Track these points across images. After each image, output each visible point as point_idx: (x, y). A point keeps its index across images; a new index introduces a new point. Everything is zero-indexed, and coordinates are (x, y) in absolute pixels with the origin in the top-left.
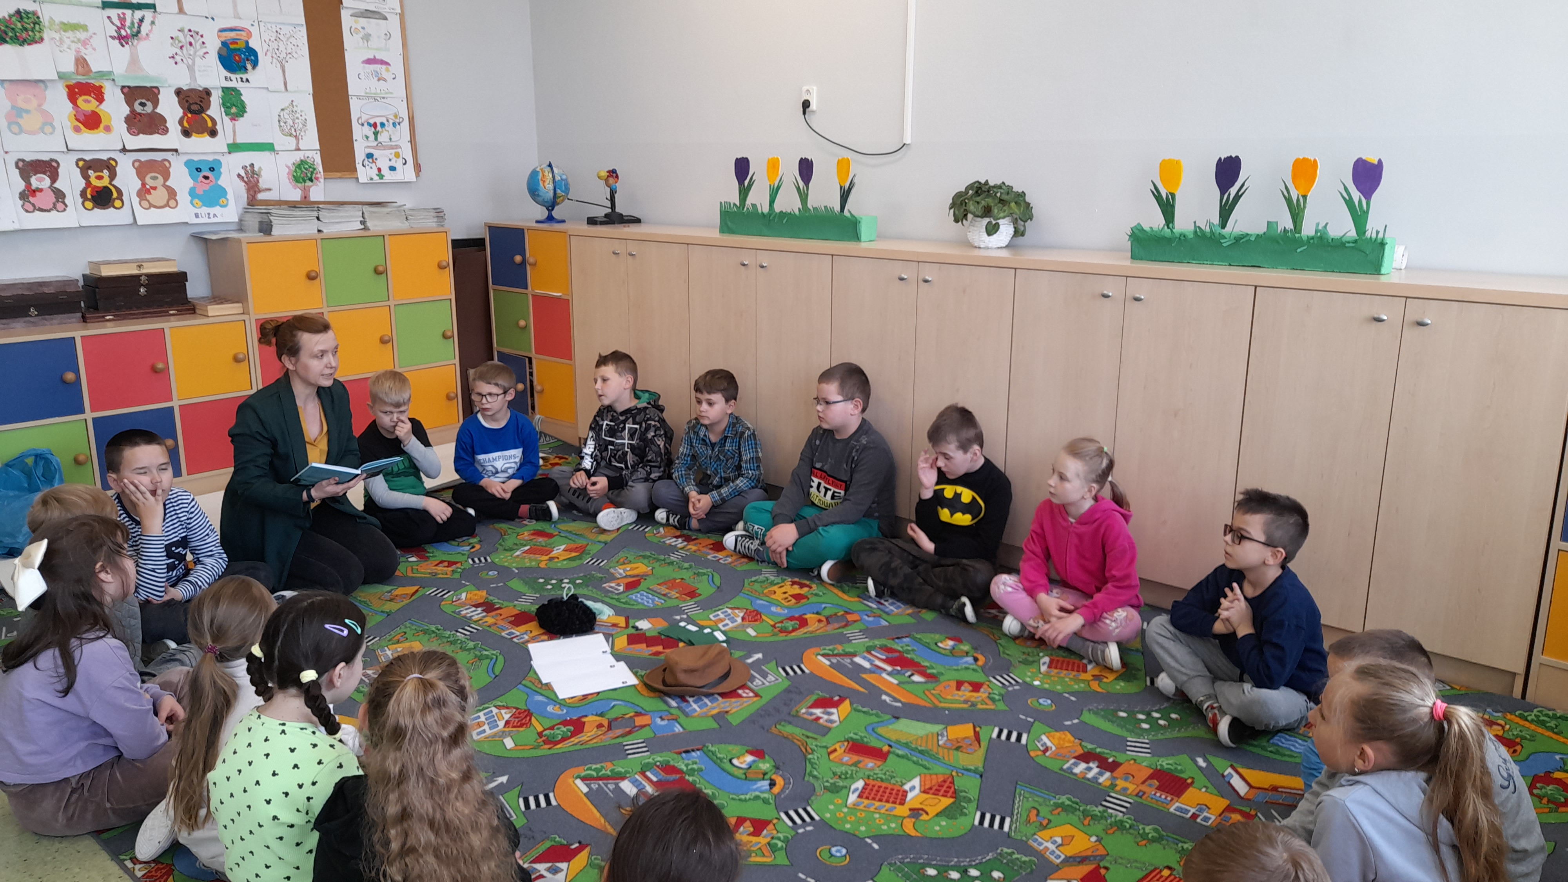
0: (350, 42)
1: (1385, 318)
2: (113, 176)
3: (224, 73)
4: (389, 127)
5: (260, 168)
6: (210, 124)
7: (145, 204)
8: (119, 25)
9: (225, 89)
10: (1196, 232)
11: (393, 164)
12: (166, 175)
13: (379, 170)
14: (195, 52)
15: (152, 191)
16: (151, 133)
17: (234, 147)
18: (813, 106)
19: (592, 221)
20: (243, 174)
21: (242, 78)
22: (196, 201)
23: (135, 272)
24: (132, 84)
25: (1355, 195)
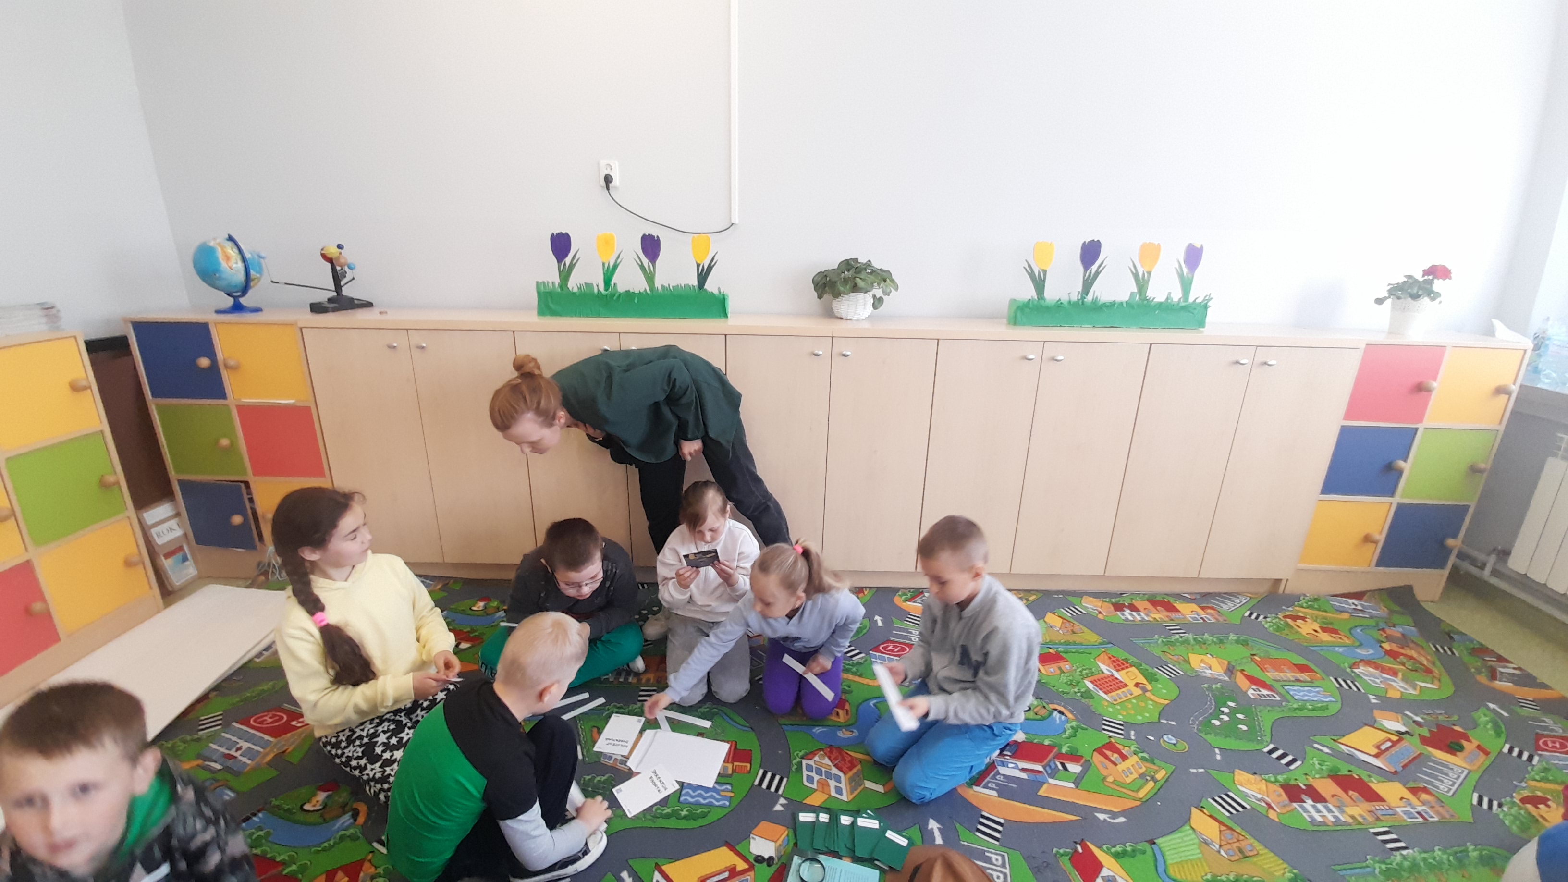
1: (1243, 361)
18: (616, 182)
19: (317, 308)
25: (1185, 270)
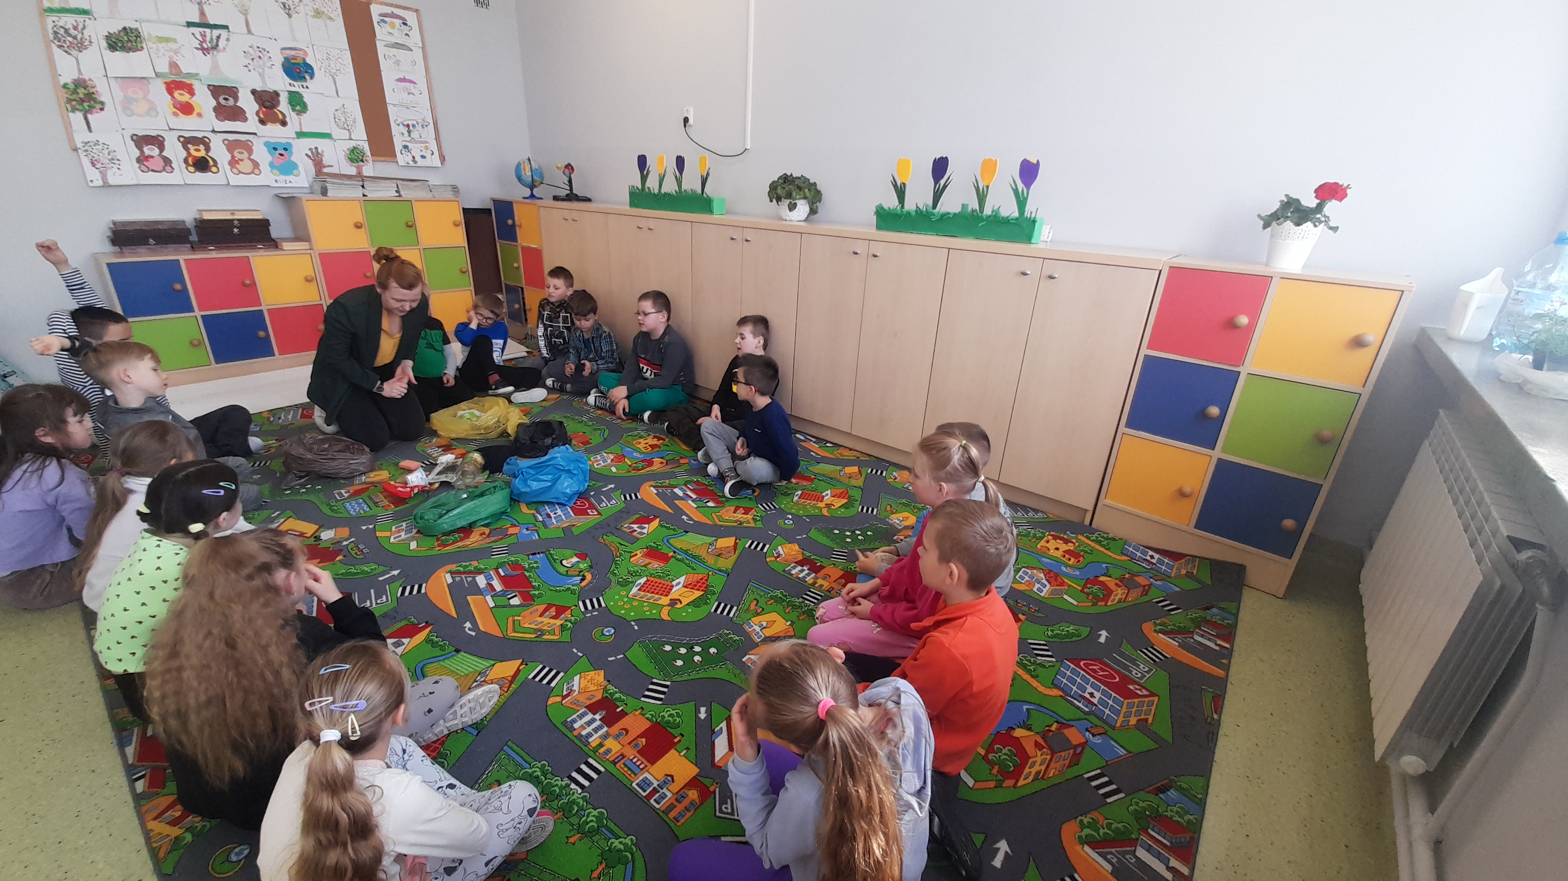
0: (385, 66)
1: (1029, 273)
2: (208, 149)
3: (289, 81)
4: (419, 128)
5: (323, 151)
6: (281, 117)
7: (235, 170)
8: (201, 39)
9: (290, 92)
10: (916, 211)
11: (423, 153)
12: (250, 151)
13: (414, 157)
14: (264, 64)
15: (240, 162)
16: (235, 121)
17: (301, 135)
18: (691, 121)
19: (556, 198)
20: (310, 154)
21: (302, 86)
22: (275, 171)
23: (230, 217)
24: (216, 84)
25: (1021, 186)
